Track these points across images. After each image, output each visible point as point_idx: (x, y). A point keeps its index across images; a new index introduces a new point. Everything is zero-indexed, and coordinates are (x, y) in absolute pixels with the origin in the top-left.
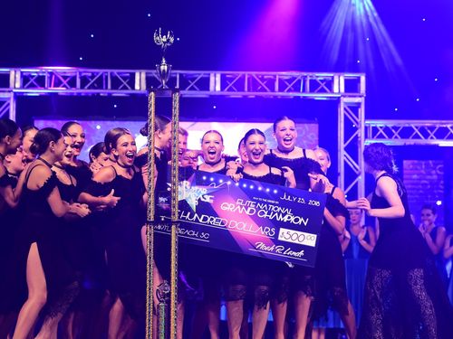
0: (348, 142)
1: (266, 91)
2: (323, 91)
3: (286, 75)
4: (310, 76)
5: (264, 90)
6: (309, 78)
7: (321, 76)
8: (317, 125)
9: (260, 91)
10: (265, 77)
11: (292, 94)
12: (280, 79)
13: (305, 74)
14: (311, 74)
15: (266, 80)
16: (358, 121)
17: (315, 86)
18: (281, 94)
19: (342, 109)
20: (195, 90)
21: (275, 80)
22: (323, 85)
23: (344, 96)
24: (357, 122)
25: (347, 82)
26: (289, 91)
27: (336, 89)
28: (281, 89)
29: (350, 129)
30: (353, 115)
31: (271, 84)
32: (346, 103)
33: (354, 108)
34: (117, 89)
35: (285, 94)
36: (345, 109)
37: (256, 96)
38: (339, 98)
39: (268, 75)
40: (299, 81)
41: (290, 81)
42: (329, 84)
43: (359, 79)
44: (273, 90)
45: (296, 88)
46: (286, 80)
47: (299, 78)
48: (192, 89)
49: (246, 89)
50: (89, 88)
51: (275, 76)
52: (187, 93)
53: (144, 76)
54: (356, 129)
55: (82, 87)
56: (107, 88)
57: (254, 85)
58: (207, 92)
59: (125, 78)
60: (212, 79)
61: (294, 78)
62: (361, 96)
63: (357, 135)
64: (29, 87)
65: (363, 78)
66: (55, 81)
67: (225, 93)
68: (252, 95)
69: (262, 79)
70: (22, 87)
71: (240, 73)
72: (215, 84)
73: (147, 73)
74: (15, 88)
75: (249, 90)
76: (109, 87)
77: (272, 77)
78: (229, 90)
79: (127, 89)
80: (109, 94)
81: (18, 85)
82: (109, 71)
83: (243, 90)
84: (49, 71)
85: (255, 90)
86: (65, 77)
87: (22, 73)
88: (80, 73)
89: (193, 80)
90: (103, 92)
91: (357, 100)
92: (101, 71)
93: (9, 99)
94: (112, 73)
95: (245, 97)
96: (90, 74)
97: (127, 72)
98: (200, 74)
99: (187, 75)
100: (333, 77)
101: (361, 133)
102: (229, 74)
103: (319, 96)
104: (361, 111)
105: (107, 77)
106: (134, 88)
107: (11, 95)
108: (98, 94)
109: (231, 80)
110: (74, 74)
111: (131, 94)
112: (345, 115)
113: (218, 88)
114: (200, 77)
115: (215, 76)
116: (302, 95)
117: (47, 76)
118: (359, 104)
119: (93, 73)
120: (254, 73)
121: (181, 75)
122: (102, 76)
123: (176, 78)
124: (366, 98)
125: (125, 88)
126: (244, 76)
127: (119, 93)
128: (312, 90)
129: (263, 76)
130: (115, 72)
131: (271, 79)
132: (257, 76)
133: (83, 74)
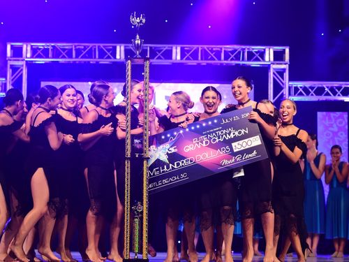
0: (276, 98)
1: (214, 60)
2: (257, 60)
3: (229, 47)
5: (213, 59)
6: (246, 50)
7: (256, 48)
9: (210, 60)
10: (214, 49)
11: (234, 62)
12: (225, 51)
13: (244, 47)
14: (248, 47)
15: (214, 51)
16: (284, 82)
17: (251, 56)
18: (225, 62)
19: (272, 73)
20: (161, 59)
21: (221, 52)
22: (257, 55)
23: (273, 64)
25: (275, 53)
26: (232, 59)
27: (267, 58)
28: (226, 58)
29: (278, 88)
30: (280, 78)
31: (218, 54)
32: (274, 69)
33: (281, 73)
34: (103, 58)
35: (229, 62)
36: (274, 73)
37: (208, 64)
38: (269, 65)
39: (216, 47)
40: (240, 52)
41: (233, 52)
42: (262, 54)
43: (284, 51)
44: (220, 59)
45: (237, 58)
46: (230, 52)
47: (240, 50)
48: (159, 58)
49: (200, 58)
50: (82, 58)
51: (221, 49)
52: (155, 61)
53: (123, 48)
54: (282, 88)
55: (77, 57)
56: (95, 58)
57: (205, 55)
58: (170, 61)
59: (109, 50)
60: (174, 51)
61: (236, 50)
62: (285, 64)
63: (283, 93)
64: (37, 57)
65: (287, 51)
66: (57, 53)
67: (184, 61)
68: (204, 63)
69: (212, 51)
70: (32, 57)
71: (195, 47)
72: (177, 54)
73: (125, 47)
74: (27, 57)
75: (202, 59)
76: (97, 56)
77: (219, 49)
78: (186, 59)
79: (111, 58)
80: (97, 62)
81: (29, 55)
82: (97, 45)
83: (197, 59)
84: (53, 44)
85: (206, 59)
86: (64, 50)
87: (32, 46)
88: (75, 46)
89: (160, 51)
90: (92, 61)
91: (283, 66)
92: (91, 45)
93: (23, 66)
94: (99, 47)
95: (199, 64)
96: (83, 47)
97: (110, 45)
98: (165, 47)
99: (155, 48)
100: (265, 50)
101: (286, 91)
102: (187, 47)
103: (254, 64)
104: (286, 75)
105: (95, 49)
106: (115, 57)
107: (24, 63)
108: (89, 62)
109: (188, 51)
110: (70, 47)
111: (113, 62)
112: (274, 78)
113: (179, 57)
114: (165, 49)
115: (176, 48)
116: (241, 63)
117: (50, 48)
118: (284, 70)
119: (85, 46)
120: (205, 47)
121: (151, 48)
122: (91, 48)
123: (147, 50)
124: (289, 65)
125: (109, 57)
126: (198, 48)
127: (104, 61)
128: (249, 59)
129: (212, 48)
130: (102, 45)
131: (218, 51)
132: (208, 48)
133: (78, 47)
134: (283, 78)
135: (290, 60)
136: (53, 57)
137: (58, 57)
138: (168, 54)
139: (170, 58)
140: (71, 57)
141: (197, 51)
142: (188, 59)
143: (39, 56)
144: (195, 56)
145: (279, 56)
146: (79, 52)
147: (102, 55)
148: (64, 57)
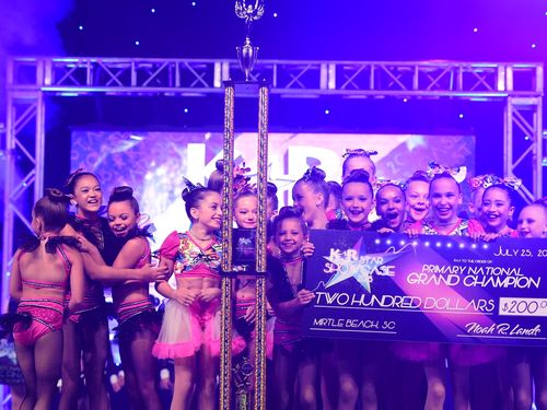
0: (518, 161)
1: (400, 89)
2: (482, 89)
3: (429, 65)
4: (462, 66)
5: (396, 87)
6: (462, 71)
7: (479, 67)
8: (473, 138)
9: (393, 88)
10: (400, 69)
11: (438, 94)
12: (420, 72)
13: (457, 65)
14: (464, 64)
15: (399, 73)
16: (533, 130)
17: (470, 82)
18: (421, 92)
19: (510, 114)
20: (300, 87)
21: (413, 73)
22: (482, 80)
23: (513, 96)
24: (531, 134)
25: (516, 75)
26: (433, 88)
27: (501, 86)
28: (422, 86)
29: (521, 144)
30: (526, 124)
31: (407, 78)
32: (514, 106)
33: (527, 113)
34: (188, 86)
35: (427, 93)
36: (514, 114)
37: (387, 96)
38: (505, 98)
39: (403, 66)
40: (448, 74)
41: (435, 74)
42: (491, 78)
43: (533, 72)
44: (410, 87)
45: (444, 85)
46: (430, 73)
47: (448, 70)
48: (295, 86)
49: (372, 86)
50: (149, 85)
51: (413, 67)
52: (288, 92)
53: (226, 67)
54: (530, 143)
55: (139, 84)
56: (174, 85)
57: (383, 80)
58: (316, 91)
59: (199, 71)
60: (323, 72)
61: (440, 71)
62: (536, 96)
63: (531, 152)
64: (64, 84)
65: (540, 71)
66: (101, 77)
67: (342, 91)
68: (381, 94)
69: (395, 72)
70: (54, 84)
71: (364, 64)
72: (328, 79)
73: (231, 64)
74: (44, 85)
75: (376, 88)
76: (178, 83)
77: (408, 69)
78: (347, 88)
79: (203, 86)
80: (178, 94)
81: (48, 81)
82: (177, 61)
83: (366, 87)
84: (93, 60)
85: (385, 88)
86: (114, 71)
87: (54, 63)
88: (136, 64)
89: (296, 73)
90: (168, 92)
91: (531, 101)
92: (166, 61)
93: (36, 100)
94: (181, 64)
95: (371, 97)
96: (150, 66)
97: (202, 62)
98: (308, 65)
99: (287, 66)
100: (496, 69)
101: (537, 148)
102: (348, 64)
103: (477, 96)
104: (538, 118)
105: (174, 69)
106: (211, 85)
107: (39, 96)
108: (162, 93)
109: (350, 73)
110: (127, 65)
111: (209, 94)
112: (514, 123)
113: (332, 85)
114: (306, 69)
115: (328, 67)
116: (452, 94)
117: (89, 67)
118: (534, 108)
119: (154, 64)
120: (383, 64)
121: (279, 66)
122: (167, 68)
123: (272, 70)
124: (544, 98)
125: (200, 85)
126: (369, 67)
127: (191, 92)
128: (466, 88)
129: (396, 67)
130: (186, 62)
131: (407, 72)
132: (388, 67)
133: (141, 65)
134: (532, 125)
135: (544, 89)
136: (94, 85)
137: (102, 84)
138: (313, 79)
139: (316, 85)
140: (127, 83)
141: (367, 72)
142: (350, 87)
143: (68, 83)
144: (362, 82)
145: (523, 82)
146: (143, 75)
147: (187, 79)
148: (114, 84)
